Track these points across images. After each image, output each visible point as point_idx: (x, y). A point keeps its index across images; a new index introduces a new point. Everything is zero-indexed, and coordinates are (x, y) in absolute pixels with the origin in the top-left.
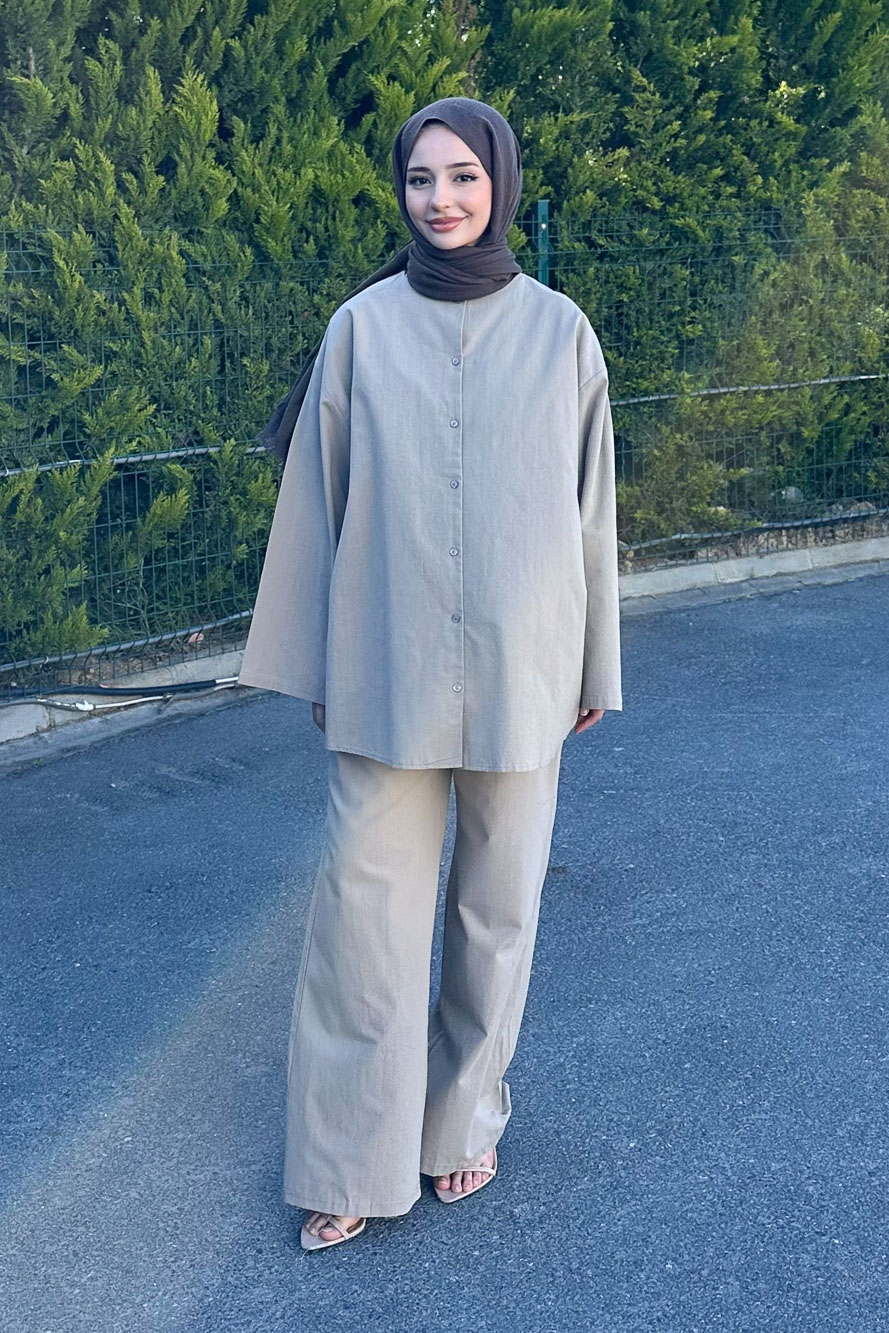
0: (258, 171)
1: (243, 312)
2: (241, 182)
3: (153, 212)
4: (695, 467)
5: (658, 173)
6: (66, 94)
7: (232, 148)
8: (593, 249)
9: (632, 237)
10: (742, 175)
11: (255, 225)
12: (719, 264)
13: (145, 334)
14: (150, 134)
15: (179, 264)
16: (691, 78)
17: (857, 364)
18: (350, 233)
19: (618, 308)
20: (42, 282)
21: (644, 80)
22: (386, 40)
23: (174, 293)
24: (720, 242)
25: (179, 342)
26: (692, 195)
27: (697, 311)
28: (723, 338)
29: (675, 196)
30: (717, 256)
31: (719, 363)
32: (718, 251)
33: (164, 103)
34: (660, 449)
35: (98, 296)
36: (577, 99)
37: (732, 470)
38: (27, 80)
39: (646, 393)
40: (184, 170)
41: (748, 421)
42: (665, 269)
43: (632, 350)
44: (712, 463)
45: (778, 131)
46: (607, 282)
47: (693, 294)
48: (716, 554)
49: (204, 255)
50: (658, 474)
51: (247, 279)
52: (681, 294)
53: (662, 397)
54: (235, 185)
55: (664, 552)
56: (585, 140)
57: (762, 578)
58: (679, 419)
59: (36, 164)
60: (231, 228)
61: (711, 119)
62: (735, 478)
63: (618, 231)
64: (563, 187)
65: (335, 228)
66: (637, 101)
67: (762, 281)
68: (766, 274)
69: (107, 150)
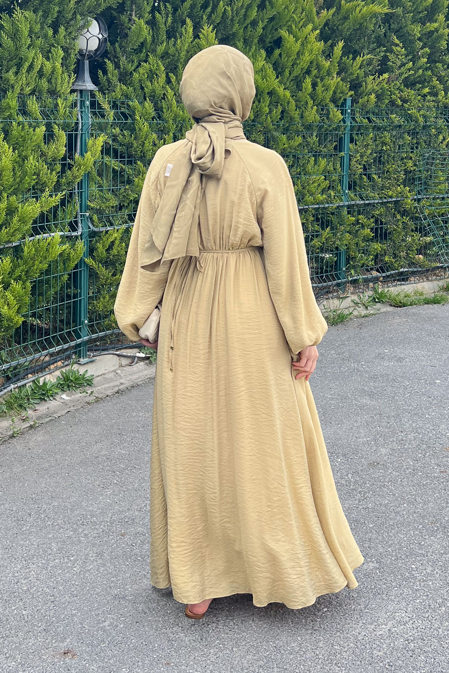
5: (401, 87)
8: (371, 123)
19: (380, 153)
20: (128, 127)
21: (398, 41)
29: (408, 99)
36: (365, 49)
42: (401, 135)
46: (376, 140)
53: (398, 199)
56: (369, 69)
64: (359, 92)
66: (394, 51)
69: (163, 60)
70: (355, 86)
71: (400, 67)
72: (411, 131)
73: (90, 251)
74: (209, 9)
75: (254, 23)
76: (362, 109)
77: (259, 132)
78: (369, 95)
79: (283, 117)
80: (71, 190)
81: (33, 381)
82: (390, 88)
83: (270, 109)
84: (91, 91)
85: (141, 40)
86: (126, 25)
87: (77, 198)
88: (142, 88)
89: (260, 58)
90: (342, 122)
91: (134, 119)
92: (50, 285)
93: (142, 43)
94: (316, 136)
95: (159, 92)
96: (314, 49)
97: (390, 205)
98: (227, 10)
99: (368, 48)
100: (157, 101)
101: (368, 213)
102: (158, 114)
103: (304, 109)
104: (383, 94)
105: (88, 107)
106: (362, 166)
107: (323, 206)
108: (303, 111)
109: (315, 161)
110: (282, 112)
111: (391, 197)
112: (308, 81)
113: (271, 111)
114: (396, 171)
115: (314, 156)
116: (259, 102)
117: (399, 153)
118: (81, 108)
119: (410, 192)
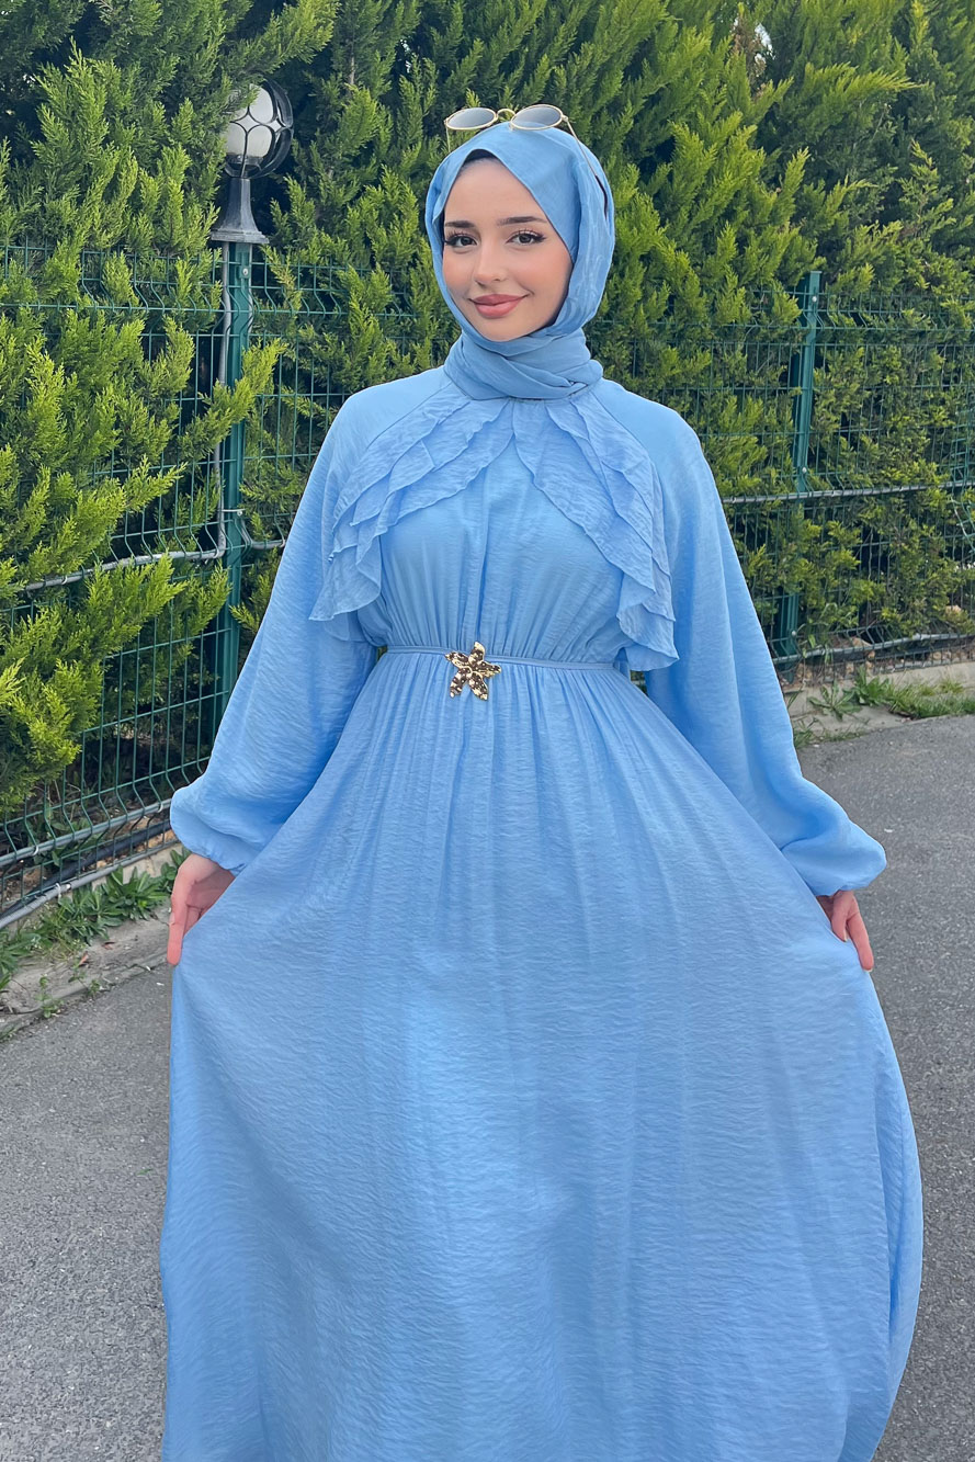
70: (830, 246)
71: (927, 208)
72: (944, 344)
73: (244, 590)
74: (518, 73)
75: (616, 107)
76: (843, 296)
77: (618, 340)
78: (859, 265)
79: (671, 309)
80: (206, 460)
81: (109, 876)
82: (904, 252)
83: (644, 292)
84: (256, 247)
85: (368, 137)
86: (334, 102)
87: (218, 475)
88: (367, 242)
89: (626, 182)
90: (798, 323)
91: (347, 309)
92: (151, 664)
93: (371, 145)
94: (743, 351)
95: (403, 249)
96: (745, 165)
97: (896, 500)
98: (557, 75)
99: (858, 167)
100: (400, 269)
101: (849, 515)
102: (401, 297)
103: (717, 292)
104: (888, 265)
105: (246, 280)
106: (839, 418)
107: (752, 500)
108: (715, 298)
109: (739, 403)
110: (671, 299)
111: (899, 483)
112: (730, 233)
113: (646, 297)
114: (910, 429)
115: (736, 393)
116: (622, 275)
117: (918, 391)
118: (231, 282)
119: (938, 472)
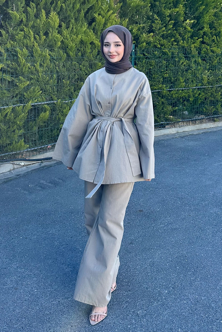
0: (68, 36)
1: (63, 69)
2: (64, 38)
3: (42, 45)
4: (166, 107)
5: (160, 39)
6: (22, 16)
7: (61, 30)
8: (144, 56)
9: (153, 53)
10: (178, 40)
11: (67, 48)
12: (172, 60)
13: (40, 74)
14: (42, 26)
15: (49, 57)
16: (168, 18)
17: (202, 84)
18: (89, 51)
19: (150, 70)
20: (15, 61)
21: (157, 17)
22: (98, 5)
23: (47, 64)
24: (173, 55)
25: (48, 76)
26: (167, 44)
27: (167, 71)
28: (173, 77)
29: (164, 44)
30: (172, 58)
31: (172, 83)
32: (172, 57)
33: (46, 19)
34: (158, 103)
35: (29, 64)
36: (141, 21)
37: (174, 108)
38: (13, 12)
39: (156, 90)
40: (50, 35)
41: (178, 96)
42: (160, 61)
43: (153, 80)
44: (169, 106)
45: (186, 30)
46: (147, 64)
47: (166, 67)
48: (170, 127)
49: (55, 55)
50: (158, 108)
51: (65, 61)
52: (164, 67)
53: (159, 91)
54: (62, 39)
55: (158, 126)
56: (143, 31)
57: (180, 132)
58: (163, 96)
59: (14, 32)
60: (61, 49)
61: (172, 27)
62: (175, 109)
63: (150, 52)
64: (138, 42)
65: (86, 49)
66: (155, 22)
67: (182, 65)
68: (183, 63)
69: (32, 29)
